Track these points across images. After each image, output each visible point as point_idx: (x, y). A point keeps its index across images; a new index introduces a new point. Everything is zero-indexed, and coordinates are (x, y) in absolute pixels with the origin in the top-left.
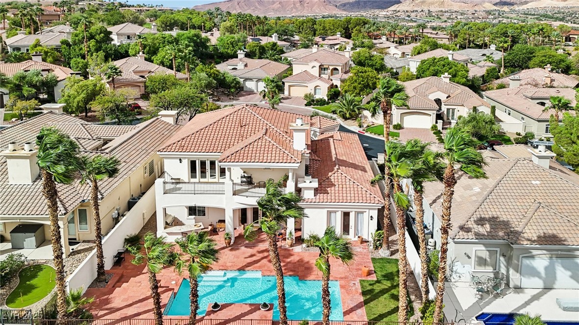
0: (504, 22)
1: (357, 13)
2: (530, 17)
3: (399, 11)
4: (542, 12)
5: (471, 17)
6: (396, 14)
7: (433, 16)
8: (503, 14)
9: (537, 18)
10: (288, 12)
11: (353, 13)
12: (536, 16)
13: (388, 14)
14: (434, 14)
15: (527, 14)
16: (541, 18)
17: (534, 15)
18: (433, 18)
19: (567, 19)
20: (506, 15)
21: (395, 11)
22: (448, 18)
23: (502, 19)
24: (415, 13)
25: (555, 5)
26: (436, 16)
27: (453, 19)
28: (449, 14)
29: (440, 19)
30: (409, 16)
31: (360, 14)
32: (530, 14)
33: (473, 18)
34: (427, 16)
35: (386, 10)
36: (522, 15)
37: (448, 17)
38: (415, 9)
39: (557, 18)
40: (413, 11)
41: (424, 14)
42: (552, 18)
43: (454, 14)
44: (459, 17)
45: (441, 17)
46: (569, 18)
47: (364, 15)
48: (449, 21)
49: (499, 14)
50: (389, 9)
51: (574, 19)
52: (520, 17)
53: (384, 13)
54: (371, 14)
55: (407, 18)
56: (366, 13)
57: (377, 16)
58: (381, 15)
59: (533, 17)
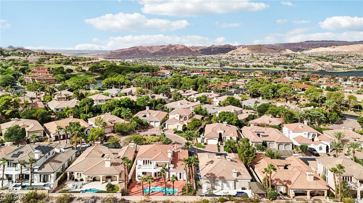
0: (296, 62)
1: (209, 56)
2: (313, 58)
3: (234, 55)
4: (320, 55)
5: (277, 59)
6: (232, 57)
8: (297, 56)
9: (317, 59)
10: (168, 55)
11: (207, 56)
13: (227, 56)
14: (255, 57)
15: (311, 56)
16: (319, 59)
17: (315, 57)
18: (255, 59)
19: (334, 60)
20: (299, 57)
21: (232, 54)
22: (263, 59)
23: (295, 60)
25: (328, 50)
27: (266, 60)
28: (264, 57)
29: (259, 59)
30: (240, 58)
31: (211, 57)
34: (251, 58)
35: (227, 54)
36: (308, 57)
38: (244, 53)
39: (329, 59)
40: (243, 55)
41: (249, 56)
42: (326, 59)
43: (267, 56)
44: (270, 59)
46: (336, 59)
47: (213, 57)
48: (264, 61)
49: (294, 57)
51: (339, 60)
54: (217, 57)
57: (221, 57)
58: (223, 57)
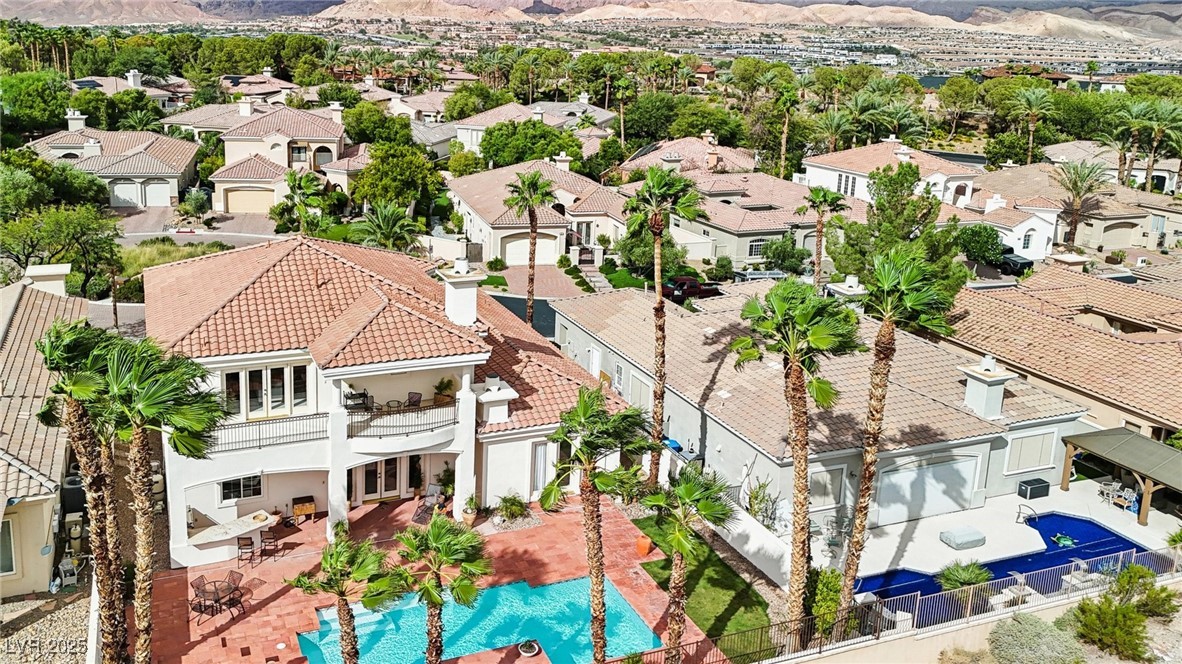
0: (546, 46)
1: (250, 23)
2: (590, 37)
3: (341, 21)
4: (608, 28)
5: (485, 37)
6: (335, 27)
7: (412, 33)
8: (542, 31)
9: (602, 41)
10: (82, 16)
11: (240, 23)
12: (599, 37)
13: (318, 26)
14: (413, 29)
15: (584, 32)
16: (609, 40)
17: (596, 33)
18: (413, 36)
19: (652, 42)
20: (548, 32)
21: (333, 19)
22: (441, 37)
23: (542, 41)
24: (375, 26)
25: (631, 14)
26: (419, 33)
27: (451, 39)
28: (443, 29)
29: (427, 38)
30: (363, 32)
31: (258, 26)
32: (590, 33)
33: (489, 38)
34: (399, 33)
35: (314, 18)
36: (575, 34)
37: (442, 34)
38: (375, 16)
39: (636, 39)
40: (372, 22)
41: (394, 27)
42: (628, 40)
43: (452, 28)
44: (463, 36)
45: (427, 34)
46: (655, 40)
47: (268, 28)
48: (446, 44)
49: (535, 31)
50: (319, 15)
51: (663, 42)
52: (573, 37)
53: (311, 25)
54: (281, 26)
55: (360, 36)
56: (269, 24)
57: (296, 29)
58: (303, 29)
59: (594, 38)
